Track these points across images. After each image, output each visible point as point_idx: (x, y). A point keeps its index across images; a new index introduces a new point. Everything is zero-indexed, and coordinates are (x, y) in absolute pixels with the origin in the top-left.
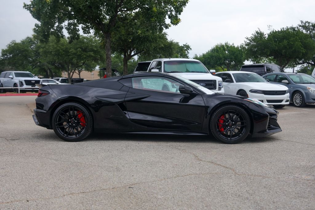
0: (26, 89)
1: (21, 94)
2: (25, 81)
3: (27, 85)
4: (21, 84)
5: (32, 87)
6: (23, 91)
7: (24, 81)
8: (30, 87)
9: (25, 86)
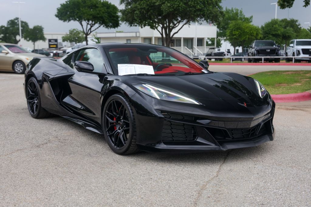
0: (302, 58)
1: (295, 64)
2: (303, 50)
3: (304, 53)
4: (299, 53)
5: (309, 56)
6: (298, 61)
7: (301, 50)
8: (307, 56)
9: (302, 56)
